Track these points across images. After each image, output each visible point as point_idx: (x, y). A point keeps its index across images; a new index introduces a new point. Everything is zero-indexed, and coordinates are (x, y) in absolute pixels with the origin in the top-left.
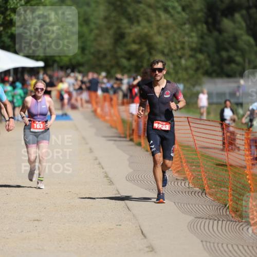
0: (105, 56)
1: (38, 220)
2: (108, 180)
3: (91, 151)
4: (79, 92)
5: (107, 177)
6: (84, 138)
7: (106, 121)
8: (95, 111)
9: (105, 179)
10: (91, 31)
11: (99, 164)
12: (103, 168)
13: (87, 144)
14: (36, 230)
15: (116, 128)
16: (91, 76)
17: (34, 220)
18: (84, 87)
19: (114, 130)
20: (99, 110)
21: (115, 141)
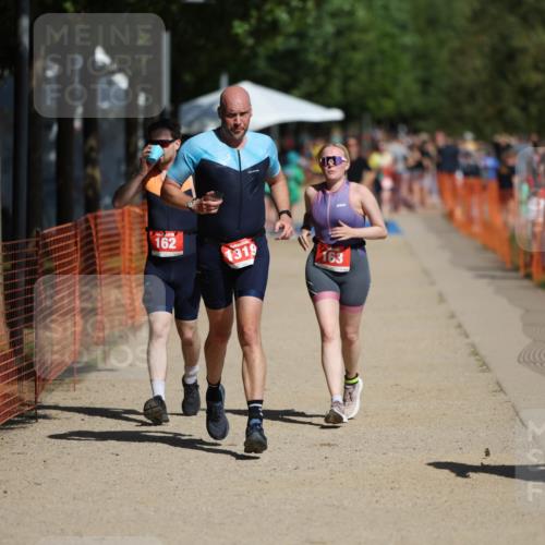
0: (472, 97)
1: (329, 445)
2: (478, 360)
3: (442, 298)
4: (416, 173)
5: (475, 353)
6: (426, 272)
7: (472, 236)
8: (450, 216)
9: (473, 358)
10: (442, 43)
11: (460, 326)
12: (467, 336)
13: (432, 283)
14: (328, 464)
15: (494, 251)
16: (441, 140)
17: (322, 445)
18: (426, 162)
19: (490, 255)
20: (459, 213)
21: (493, 277)
